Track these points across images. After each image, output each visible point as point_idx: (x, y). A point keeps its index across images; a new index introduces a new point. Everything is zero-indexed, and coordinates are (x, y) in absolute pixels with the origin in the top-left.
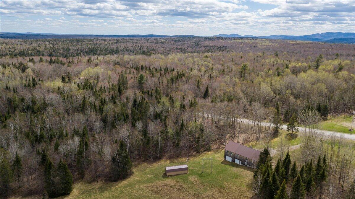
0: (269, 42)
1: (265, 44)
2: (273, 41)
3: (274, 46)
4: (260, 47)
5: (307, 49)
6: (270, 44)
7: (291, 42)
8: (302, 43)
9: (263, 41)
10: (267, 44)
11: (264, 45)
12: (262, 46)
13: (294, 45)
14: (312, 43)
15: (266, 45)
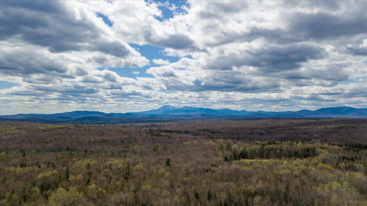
0: (16, 129)
1: (11, 132)
2: (20, 127)
3: (22, 134)
4: (4, 137)
5: (58, 136)
6: (16, 132)
7: (41, 128)
8: (53, 129)
9: (8, 126)
10: (12, 132)
11: (9, 134)
12: (6, 135)
13: (44, 131)
14: (62, 128)
15: (12, 134)
